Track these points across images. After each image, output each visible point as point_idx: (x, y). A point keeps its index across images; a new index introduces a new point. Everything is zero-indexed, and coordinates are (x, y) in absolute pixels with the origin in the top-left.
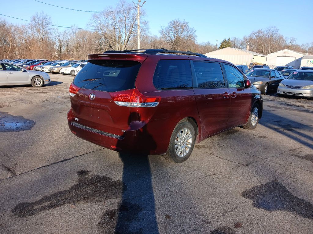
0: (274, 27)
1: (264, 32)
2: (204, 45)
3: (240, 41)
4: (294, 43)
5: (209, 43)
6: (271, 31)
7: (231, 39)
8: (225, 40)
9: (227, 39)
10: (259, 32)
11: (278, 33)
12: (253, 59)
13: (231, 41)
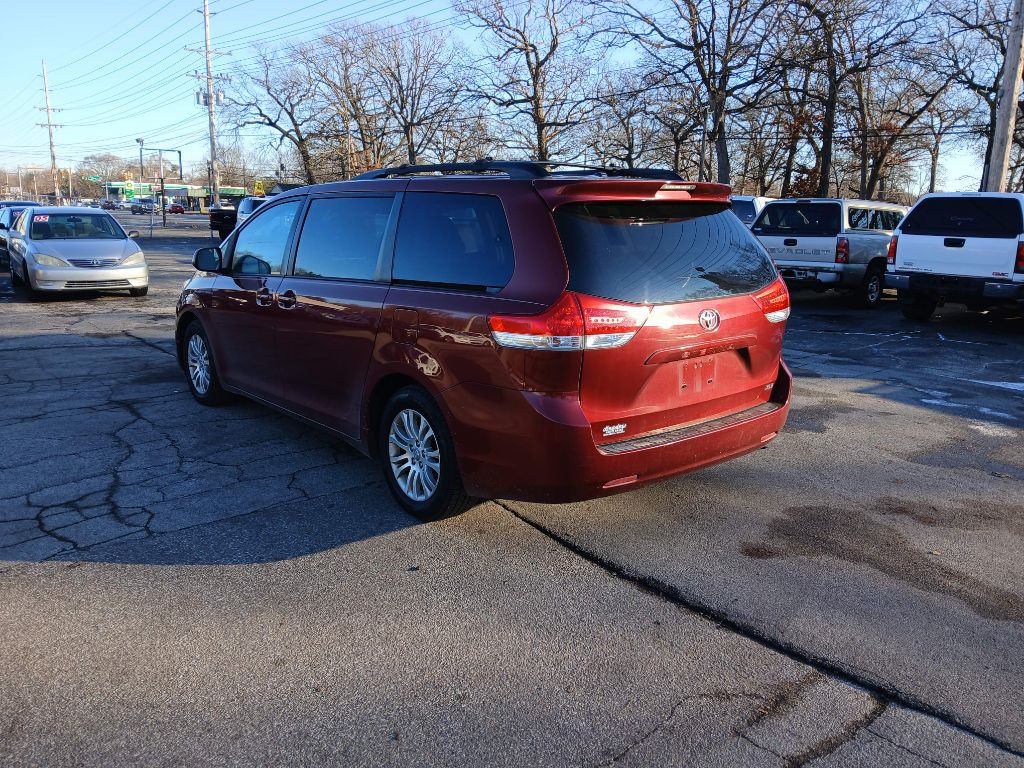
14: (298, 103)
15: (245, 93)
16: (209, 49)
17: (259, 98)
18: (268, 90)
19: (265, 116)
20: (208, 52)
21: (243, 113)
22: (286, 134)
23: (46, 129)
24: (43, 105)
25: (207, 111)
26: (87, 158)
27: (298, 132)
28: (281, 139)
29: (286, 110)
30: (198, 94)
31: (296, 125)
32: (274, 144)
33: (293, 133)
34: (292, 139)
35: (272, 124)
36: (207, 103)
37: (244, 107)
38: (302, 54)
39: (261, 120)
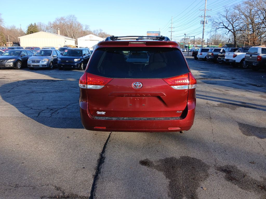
0: (73, 15)
1: (65, 19)
2: (9, 28)
3: (46, 26)
4: (88, 30)
5: (15, 27)
6: (71, 18)
7: (36, 24)
8: (32, 25)
9: (33, 24)
10: (62, 19)
11: (77, 20)
12: (65, 42)
13: (37, 26)
14: (235, 22)
15: (220, 20)
16: (206, 9)
17: (224, 21)
18: (227, 18)
19: (224, 26)
20: (205, 10)
21: (219, 25)
22: (230, 30)
23: (171, 32)
24: (171, 27)
25: (203, 26)
26: (182, 39)
27: (233, 29)
28: (229, 32)
29: (231, 23)
30: (201, 21)
31: (233, 28)
32: (227, 33)
33: (232, 30)
34: (232, 32)
35: (226, 28)
36: (203, 24)
37: (219, 24)
38: (238, 8)
39: (223, 27)
